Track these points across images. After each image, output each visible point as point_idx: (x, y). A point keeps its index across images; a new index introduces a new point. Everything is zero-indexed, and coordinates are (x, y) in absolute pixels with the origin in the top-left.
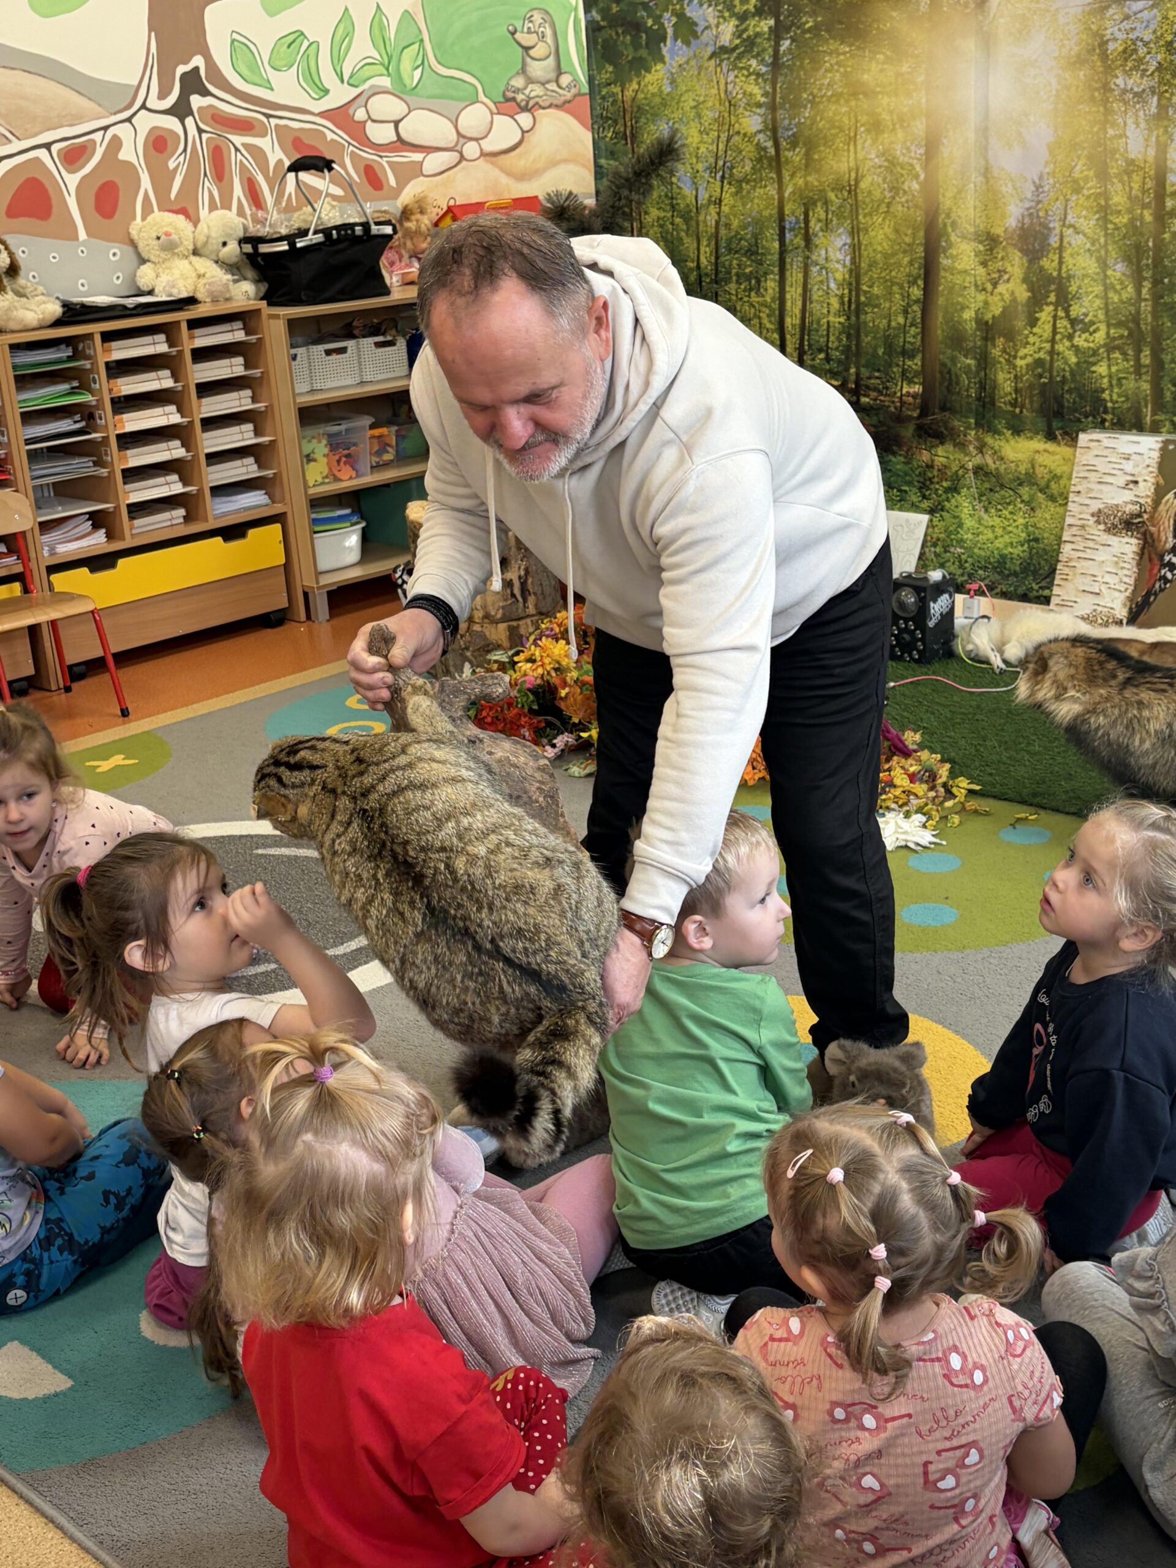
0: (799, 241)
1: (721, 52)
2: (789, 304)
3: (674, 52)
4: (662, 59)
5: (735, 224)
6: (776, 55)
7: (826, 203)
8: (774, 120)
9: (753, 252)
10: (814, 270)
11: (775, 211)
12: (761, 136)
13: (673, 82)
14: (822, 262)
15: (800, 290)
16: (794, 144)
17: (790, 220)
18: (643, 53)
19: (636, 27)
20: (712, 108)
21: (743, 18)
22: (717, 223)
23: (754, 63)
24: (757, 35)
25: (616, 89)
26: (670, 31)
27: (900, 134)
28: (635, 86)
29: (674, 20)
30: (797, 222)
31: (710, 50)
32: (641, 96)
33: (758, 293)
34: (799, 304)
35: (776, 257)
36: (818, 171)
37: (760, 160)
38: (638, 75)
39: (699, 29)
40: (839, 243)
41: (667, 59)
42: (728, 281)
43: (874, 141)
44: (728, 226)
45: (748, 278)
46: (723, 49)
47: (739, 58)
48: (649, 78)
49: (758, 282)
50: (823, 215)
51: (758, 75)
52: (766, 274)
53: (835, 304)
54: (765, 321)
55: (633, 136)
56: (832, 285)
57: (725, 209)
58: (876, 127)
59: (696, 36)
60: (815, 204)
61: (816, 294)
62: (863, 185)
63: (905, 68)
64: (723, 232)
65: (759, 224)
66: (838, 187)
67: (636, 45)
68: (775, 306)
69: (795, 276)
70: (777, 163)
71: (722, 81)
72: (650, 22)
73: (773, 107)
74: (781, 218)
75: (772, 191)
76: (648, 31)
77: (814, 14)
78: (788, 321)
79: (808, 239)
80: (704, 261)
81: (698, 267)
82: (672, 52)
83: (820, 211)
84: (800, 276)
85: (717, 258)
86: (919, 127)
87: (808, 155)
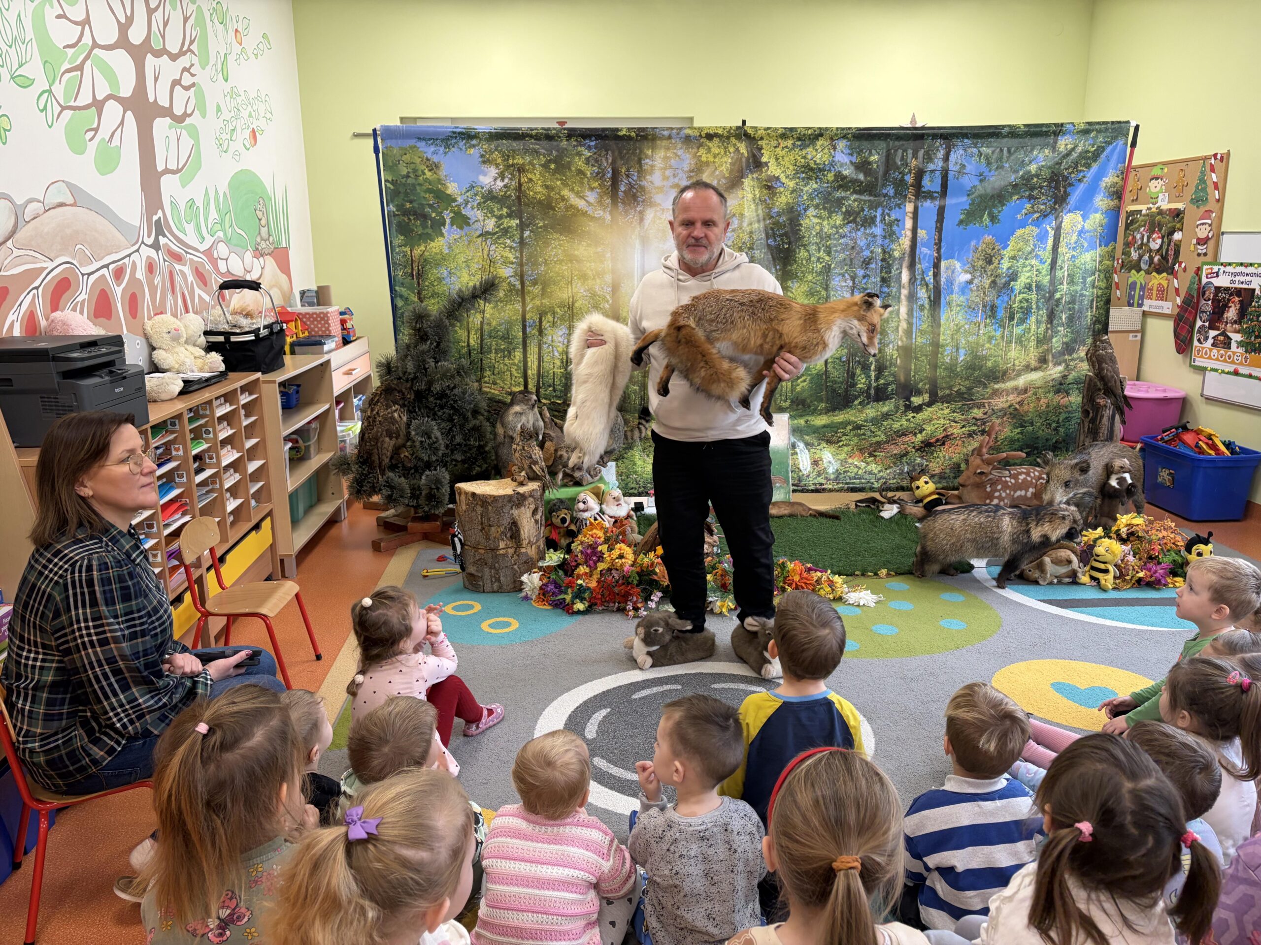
0: (535, 332)
1: (485, 235)
2: (529, 364)
3: (450, 233)
4: (442, 235)
5: (494, 323)
6: (522, 238)
7: (554, 313)
8: (522, 271)
9: (506, 337)
10: (545, 346)
11: (520, 317)
12: (512, 279)
13: (450, 248)
14: (549, 342)
15: (536, 356)
16: (535, 283)
17: (529, 321)
18: (430, 231)
19: (425, 217)
20: (477, 263)
21: (500, 217)
22: (482, 323)
23: (508, 241)
24: (509, 227)
25: (408, 249)
26: (448, 221)
27: (598, 281)
28: (423, 248)
29: (452, 215)
30: (534, 322)
31: (478, 233)
32: (426, 254)
33: (509, 358)
34: (536, 363)
35: (521, 340)
36: (549, 297)
37: (511, 291)
38: (425, 242)
39: (471, 222)
40: (561, 333)
41: (446, 234)
42: (491, 352)
43: (583, 284)
44: (489, 324)
45: (503, 351)
46: (488, 233)
47: (498, 238)
48: (433, 244)
49: (510, 353)
50: (551, 319)
51: (511, 247)
52: (514, 349)
53: (558, 363)
54: (515, 373)
55: (419, 275)
56: (556, 354)
57: (487, 315)
58: (584, 277)
59: (468, 224)
60: (546, 313)
61: (546, 358)
62: (577, 305)
63: (599, 249)
64: (486, 327)
65: (510, 324)
66: (561, 305)
67: (424, 226)
68: (521, 365)
69: (533, 350)
70: (522, 292)
71: (486, 249)
72: (434, 215)
73: (521, 265)
74: (524, 320)
75: (518, 306)
76: (432, 219)
77: (543, 219)
78: (529, 372)
79: (541, 332)
80: (472, 342)
81: (468, 345)
82: (449, 232)
83: (550, 317)
84: (536, 350)
85: (482, 340)
86: (608, 278)
87: (543, 289)
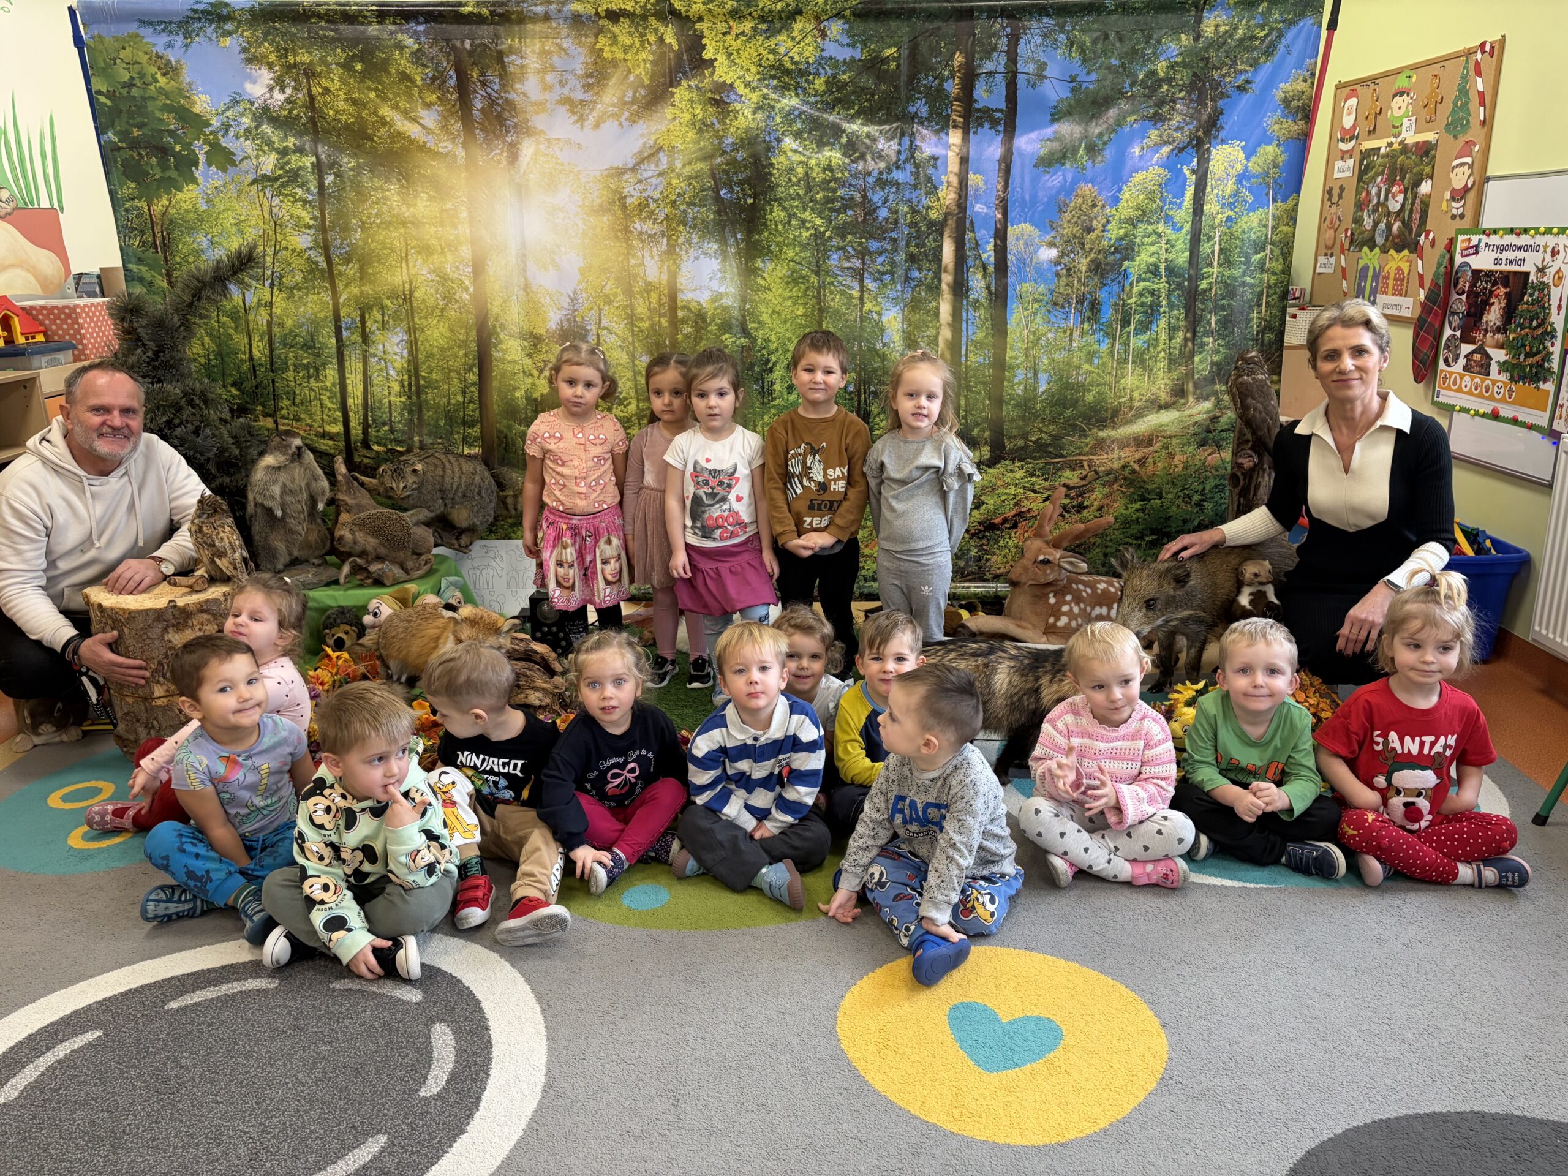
0: (357, 337)
1: (261, 180)
2: (350, 389)
3: (208, 177)
4: (195, 181)
5: (289, 323)
6: (321, 186)
7: (382, 308)
8: (325, 240)
9: (310, 345)
10: (373, 360)
11: (330, 314)
12: (312, 253)
13: (209, 201)
14: (380, 353)
15: (360, 376)
16: (347, 259)
17: (345, 321)
18: (174, 174)
19: (164, 152)
20: (255, 226)
21: (283, 152)
22: (269, 323)
23: (299, 192)
24: (300, 168)
25: (143, 204)
26: (202, 158)
27: (449, 257)
28: (165, 202)
29: (207, 148)
30: (354, 321)
31: (251, 177)
32: (172, 211)
33: (317, 379)
34: (361, 387)
35: (334, 350)
36: (373, 282)
37: (312, 271)
38: (168, 192)
39: (237, 159)
40: (396, 340)
41: (200, 180)
42: (287, 369)
43: (425, 261)
44: (281, 325)
45: (306, 367)
46: (265, 177)
47: (283, 186)
48: (180, 196)
49: (317, 370)
50: (379, 317)
51: (305, 202)
52: (324, 364)
53: (396, 387)
54: (327, 402)
55: (166, 246)
56: (392, 372)
57: (277, 311)
58: (426, 250)
59: (233, 164)
60: (371, 308)
61: (377, 380)
62: (417, 294)
63: (449, 206)
64: (276, 330)
65: (316, 324)
66: (393, 295)
67: (164, 168)
68: (337, 389)
69: (354, 366)
70: (330, 275)
71: (266, 205)
72: (178, 148)
73: (323, 229)
74: (337, 319)
75: (327, 297)
76: (178, 155)
77: (355, 156)
78: (350, 401)
79: (365, 337)
80: (256, 353)
81: (251, 358)
82: (206, 177)
83: (376, 314)
84: (360, 366)
85: (271, 351)
86: (466, 252)
87: (362, 269)
